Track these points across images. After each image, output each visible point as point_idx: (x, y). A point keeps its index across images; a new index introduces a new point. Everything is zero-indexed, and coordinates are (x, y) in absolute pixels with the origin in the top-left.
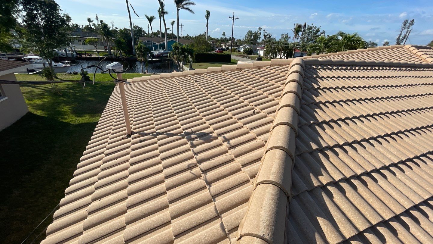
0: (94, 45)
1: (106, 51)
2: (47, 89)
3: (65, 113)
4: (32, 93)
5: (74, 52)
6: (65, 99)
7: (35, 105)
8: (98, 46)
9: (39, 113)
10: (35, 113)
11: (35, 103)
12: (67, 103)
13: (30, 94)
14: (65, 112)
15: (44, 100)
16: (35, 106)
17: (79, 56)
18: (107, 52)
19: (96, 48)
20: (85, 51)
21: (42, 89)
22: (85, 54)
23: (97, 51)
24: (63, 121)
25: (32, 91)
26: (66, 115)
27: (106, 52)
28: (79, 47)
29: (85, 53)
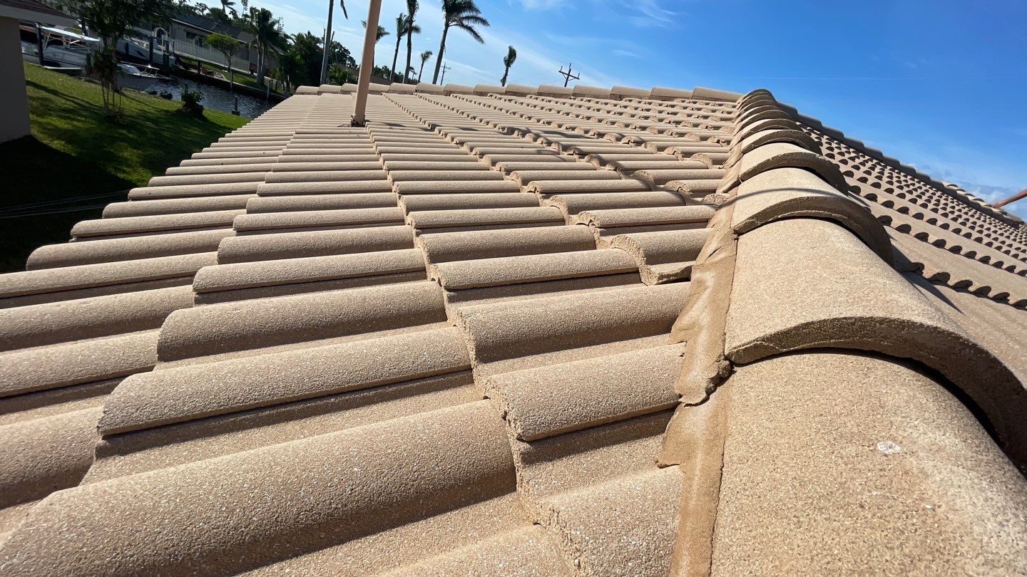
0: (226, 54)
1: (252, 73)
2: (87, 105)
3: (126, 162)
4: (47, 103)
5: (170, 55)
6: (131, 136)
7: (50, 127)
8: (234, 59)
9: (57, 144)
10: (46, 142)
11: (50, 124)
12: (135, 145)
13: (40, 101)
14: (126, 159)
15: (75, 123)
16: (50, 130)
17: (182, 67)
18: (254, 77)
19: (229, 61)
20: (199, 62)
21: (72, 101)
22: (197, 68)
23: (229, 69)
24: (121, 175)
25: (46, 99)
26: (128, 166)
27: (251, 76)
28: (186, 49)
29: (199, 64)
